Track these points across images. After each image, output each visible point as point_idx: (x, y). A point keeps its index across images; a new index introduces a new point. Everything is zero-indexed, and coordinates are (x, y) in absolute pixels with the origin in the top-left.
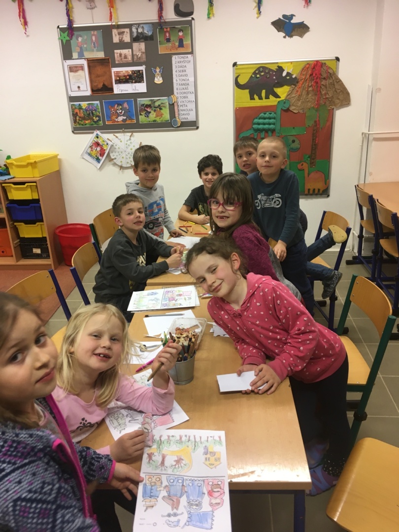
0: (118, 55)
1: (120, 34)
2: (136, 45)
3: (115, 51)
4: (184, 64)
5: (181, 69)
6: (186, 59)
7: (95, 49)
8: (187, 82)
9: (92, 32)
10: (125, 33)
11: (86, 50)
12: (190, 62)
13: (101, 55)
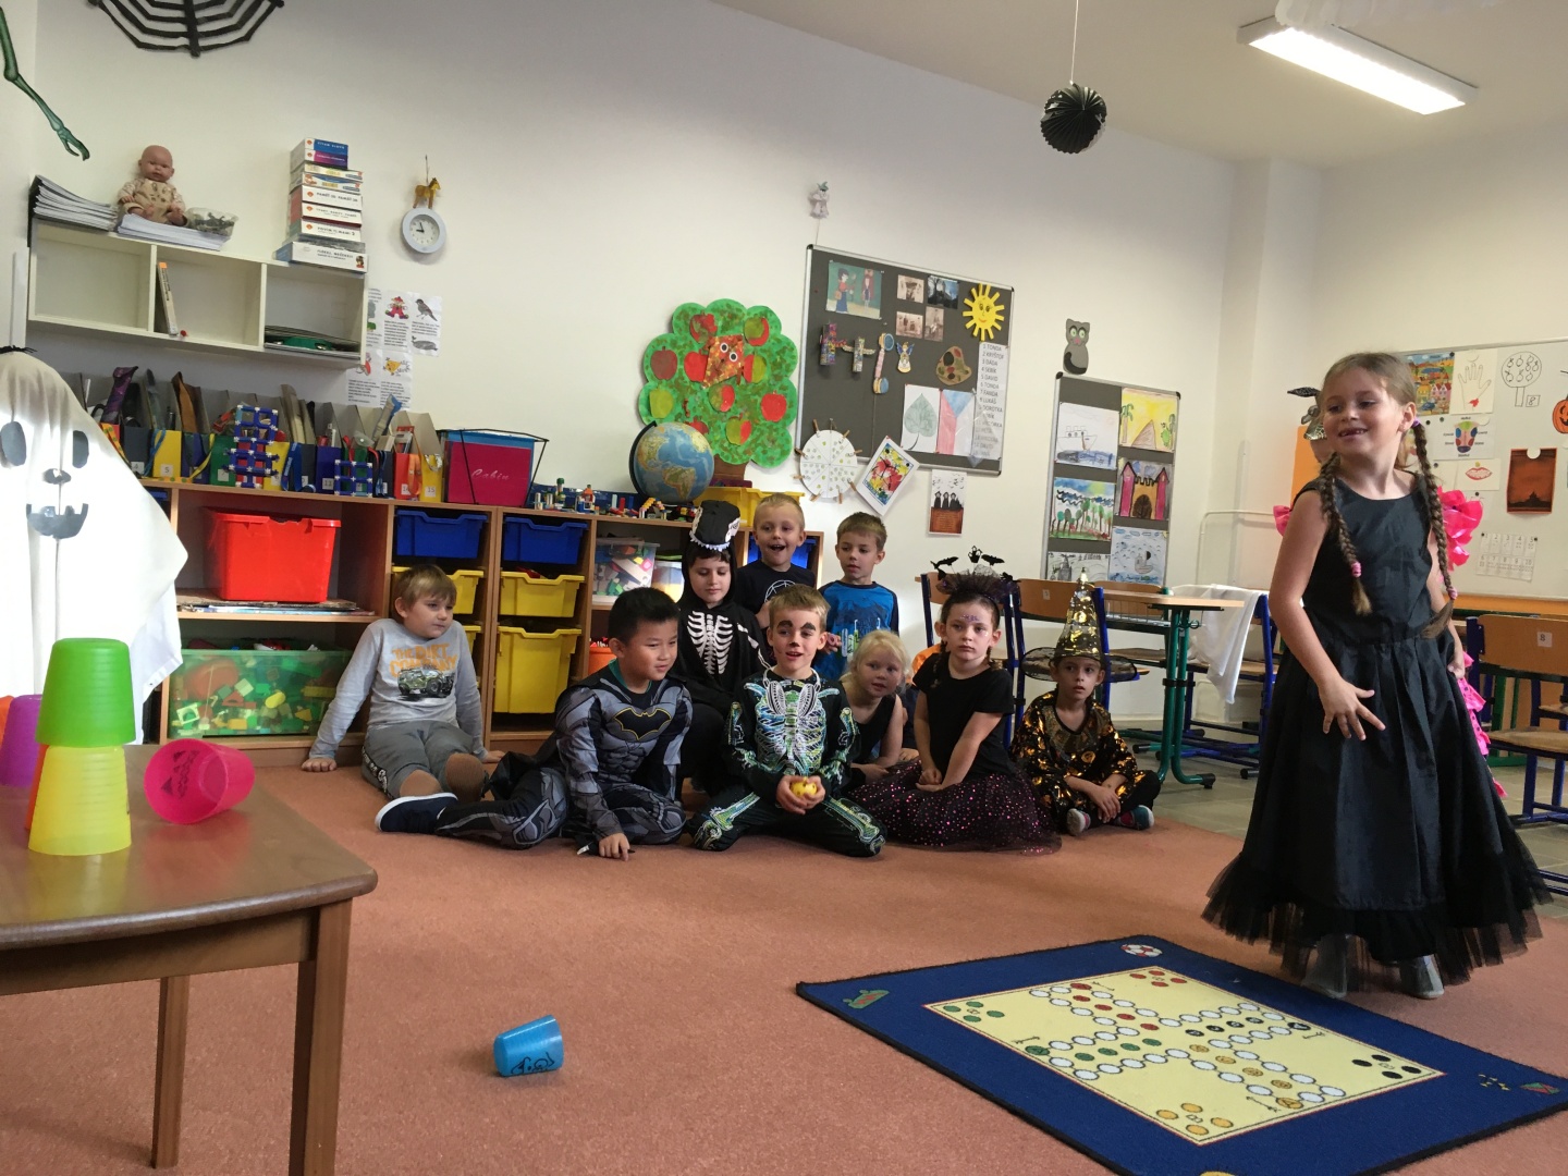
0: (902, 320)
1: (911, 285)
2: (930, 310)
3: (899, 313)
4: (996, 360)
5: (990, 366)
6: (998, 352)
7: (867, 302)
8: (995, 390)
9: (866, 272)
10: (917, 287)
11: (852, 301)
12: (1002, 357)
13: (875, 314)
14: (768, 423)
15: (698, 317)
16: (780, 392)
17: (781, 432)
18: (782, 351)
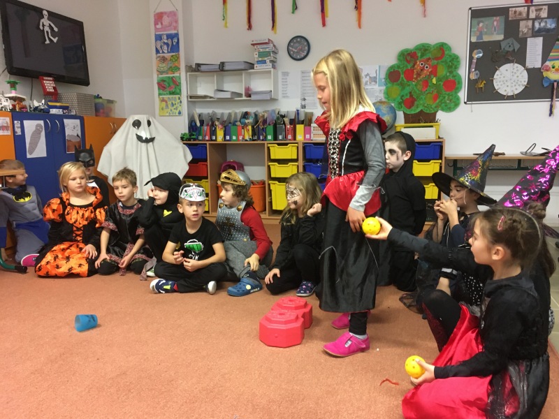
7: (495, 33)
9: (494, 18)
13: (500, 37)
14: (447, 93)
15: (409, 54)
16: (452, 79)
17: (454, 95)
18: (453, 59)
